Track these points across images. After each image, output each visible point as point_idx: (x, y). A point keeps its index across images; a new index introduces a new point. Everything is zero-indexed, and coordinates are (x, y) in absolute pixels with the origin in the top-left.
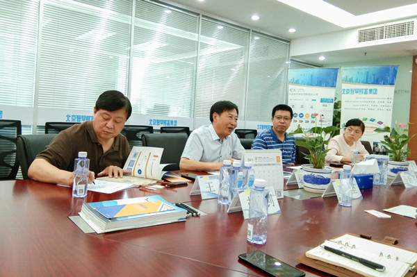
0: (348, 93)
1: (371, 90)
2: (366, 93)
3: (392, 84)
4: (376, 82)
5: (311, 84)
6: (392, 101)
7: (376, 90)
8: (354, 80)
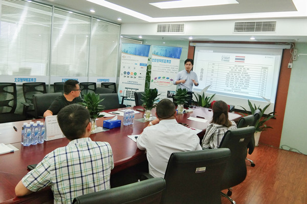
0: (155, 61)
1: (168, 61)
2: (165, 62)
3: (179, 58)
4: (171, 56)
5: (135, 54)
6: (178, 68)
7: (170, 61)
8: (159, 54)
